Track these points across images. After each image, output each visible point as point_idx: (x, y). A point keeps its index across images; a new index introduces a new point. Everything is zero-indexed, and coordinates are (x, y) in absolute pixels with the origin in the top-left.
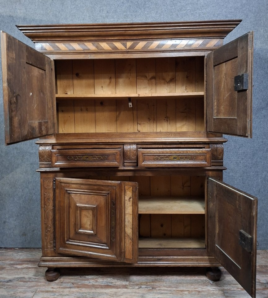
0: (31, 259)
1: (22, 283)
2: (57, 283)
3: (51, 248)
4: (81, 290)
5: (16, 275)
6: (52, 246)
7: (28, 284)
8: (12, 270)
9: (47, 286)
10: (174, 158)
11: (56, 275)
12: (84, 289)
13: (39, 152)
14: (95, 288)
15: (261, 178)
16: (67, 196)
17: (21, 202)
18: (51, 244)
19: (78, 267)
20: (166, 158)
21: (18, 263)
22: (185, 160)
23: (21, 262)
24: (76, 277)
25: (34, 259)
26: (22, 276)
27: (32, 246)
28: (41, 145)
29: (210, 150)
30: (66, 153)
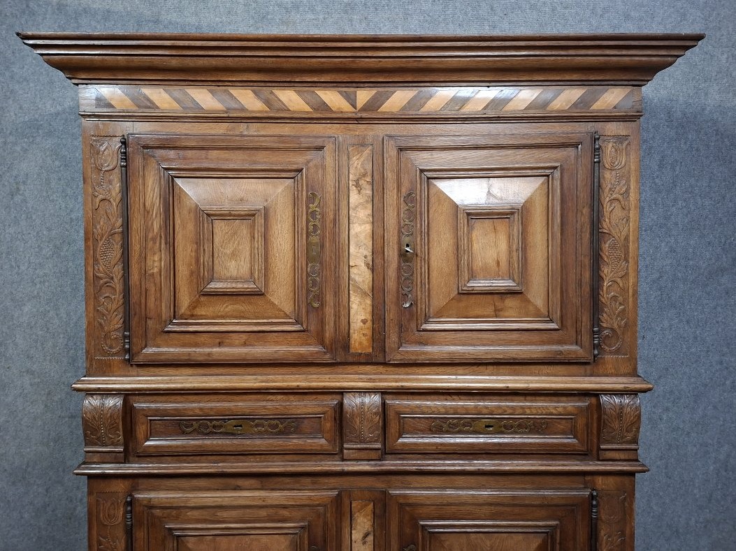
10: (487, 426)
13: (83, 418)
16: (171, 545)
20: (464, 425)
22: (516, 433)
28: (90, 393)
29: (588, 407)
30: (177, 412)
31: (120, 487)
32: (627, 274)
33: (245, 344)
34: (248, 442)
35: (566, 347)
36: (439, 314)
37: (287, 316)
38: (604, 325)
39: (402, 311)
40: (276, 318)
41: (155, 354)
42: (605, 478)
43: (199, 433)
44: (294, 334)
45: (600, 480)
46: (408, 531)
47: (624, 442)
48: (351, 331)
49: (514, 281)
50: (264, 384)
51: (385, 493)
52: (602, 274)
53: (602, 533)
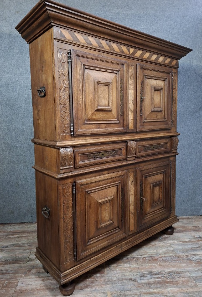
5: (11, 242)
8: (6, 239)
15: (194, 164)
17: (9, 187)
23: (12, 233)
26: (16, 243)
34: (106, 159)
43: (93, 158)
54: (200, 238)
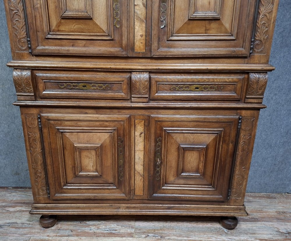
0: (26, 200)
1: (14, 229)
2: (53, 230)
3: (43, 195)
4: (80, 239)
5: (7, 220)
6: (45, 192)
7: (20, 231)
8: (3, 213)
9: (42, 233)
10: (196, 88)
11: (52, 222)
12: (84, 237)
13: (13, 79)
14: (96, 236)
16: (59, 136)
18: (43, 190)
19: (76, 214)
20: (186, 88)
21: (10, 205)
22: (208, 91)
23: (14, 203)
24: (75, 223)
25: (29, 200)
27: (27, 186)
28: (15, 68)
29: (243, 79)
30: (56, 79)
31: (35, 111)
32: (272, 11)
33: (85, 46)
34: (89, 93)
35: (237, 49)
36: (178, 32)
37: (104, 32)
38: (257, 38)
39: (160, 30)
40: (99, 33)
41: (42, 49)
42: (246, 111)
43: (67, 89)
44: (108, 42)
45: (244, 112)
46: (159, 132)
47: (257, 95)
48: (135, 41)
49: (216, 12)
50: (95, 66)
51: (149, 117)
52: (260, 11)
53: (242, 134)
54: (288, 235)
